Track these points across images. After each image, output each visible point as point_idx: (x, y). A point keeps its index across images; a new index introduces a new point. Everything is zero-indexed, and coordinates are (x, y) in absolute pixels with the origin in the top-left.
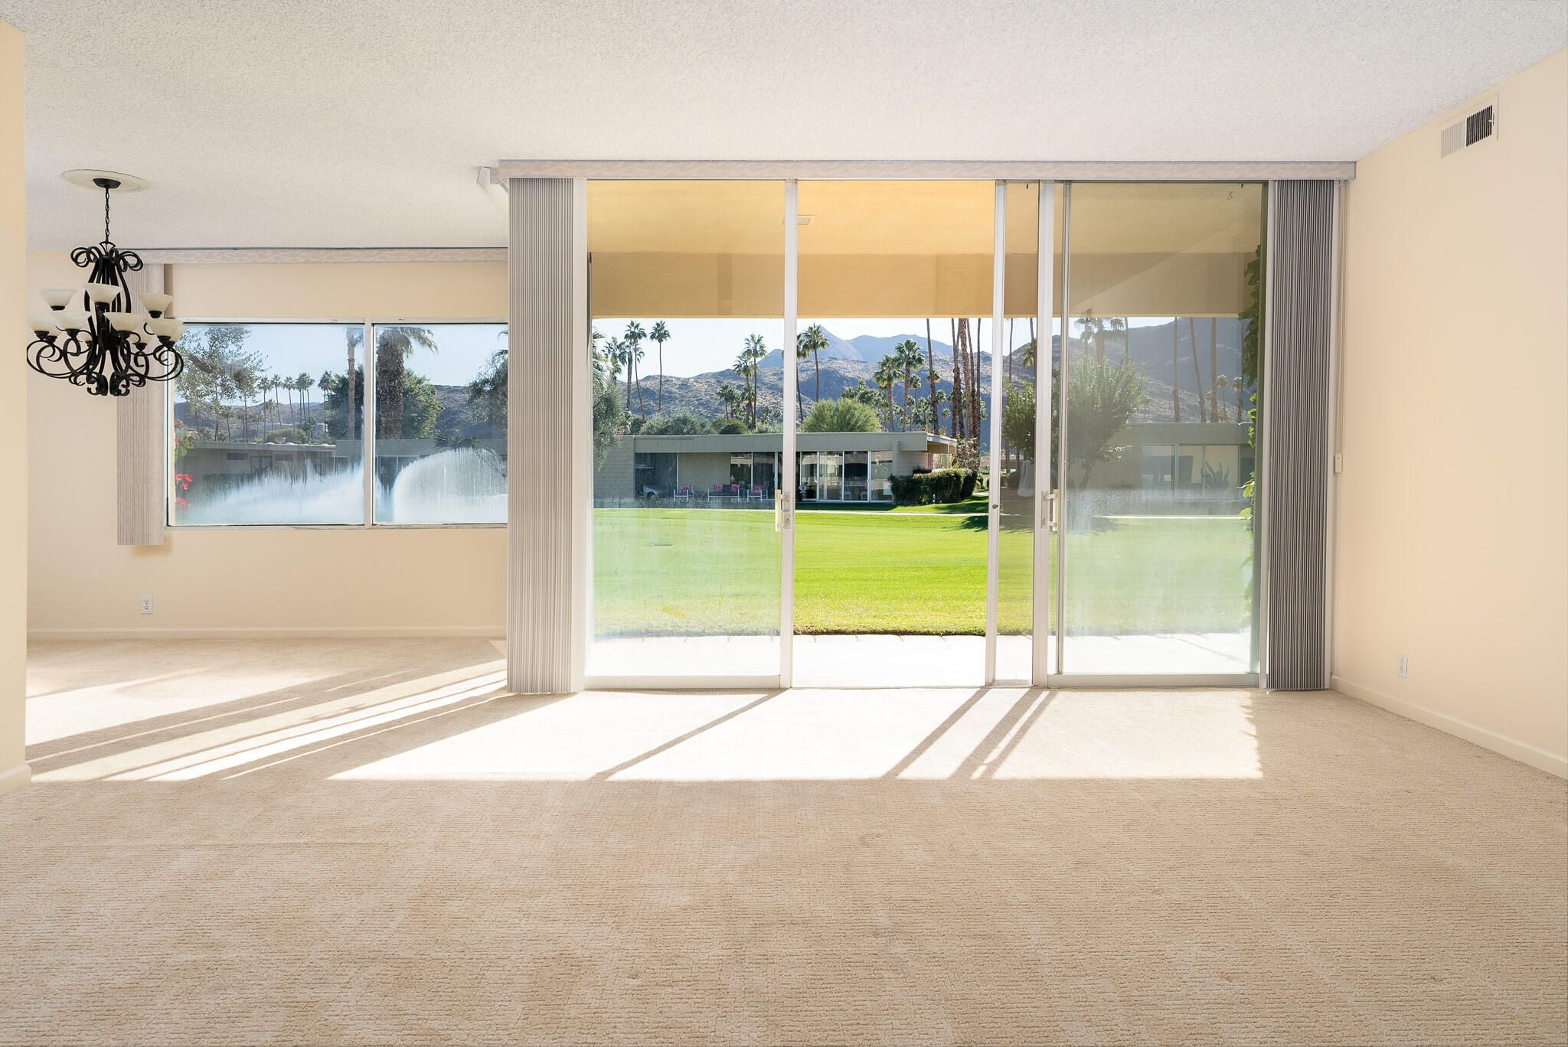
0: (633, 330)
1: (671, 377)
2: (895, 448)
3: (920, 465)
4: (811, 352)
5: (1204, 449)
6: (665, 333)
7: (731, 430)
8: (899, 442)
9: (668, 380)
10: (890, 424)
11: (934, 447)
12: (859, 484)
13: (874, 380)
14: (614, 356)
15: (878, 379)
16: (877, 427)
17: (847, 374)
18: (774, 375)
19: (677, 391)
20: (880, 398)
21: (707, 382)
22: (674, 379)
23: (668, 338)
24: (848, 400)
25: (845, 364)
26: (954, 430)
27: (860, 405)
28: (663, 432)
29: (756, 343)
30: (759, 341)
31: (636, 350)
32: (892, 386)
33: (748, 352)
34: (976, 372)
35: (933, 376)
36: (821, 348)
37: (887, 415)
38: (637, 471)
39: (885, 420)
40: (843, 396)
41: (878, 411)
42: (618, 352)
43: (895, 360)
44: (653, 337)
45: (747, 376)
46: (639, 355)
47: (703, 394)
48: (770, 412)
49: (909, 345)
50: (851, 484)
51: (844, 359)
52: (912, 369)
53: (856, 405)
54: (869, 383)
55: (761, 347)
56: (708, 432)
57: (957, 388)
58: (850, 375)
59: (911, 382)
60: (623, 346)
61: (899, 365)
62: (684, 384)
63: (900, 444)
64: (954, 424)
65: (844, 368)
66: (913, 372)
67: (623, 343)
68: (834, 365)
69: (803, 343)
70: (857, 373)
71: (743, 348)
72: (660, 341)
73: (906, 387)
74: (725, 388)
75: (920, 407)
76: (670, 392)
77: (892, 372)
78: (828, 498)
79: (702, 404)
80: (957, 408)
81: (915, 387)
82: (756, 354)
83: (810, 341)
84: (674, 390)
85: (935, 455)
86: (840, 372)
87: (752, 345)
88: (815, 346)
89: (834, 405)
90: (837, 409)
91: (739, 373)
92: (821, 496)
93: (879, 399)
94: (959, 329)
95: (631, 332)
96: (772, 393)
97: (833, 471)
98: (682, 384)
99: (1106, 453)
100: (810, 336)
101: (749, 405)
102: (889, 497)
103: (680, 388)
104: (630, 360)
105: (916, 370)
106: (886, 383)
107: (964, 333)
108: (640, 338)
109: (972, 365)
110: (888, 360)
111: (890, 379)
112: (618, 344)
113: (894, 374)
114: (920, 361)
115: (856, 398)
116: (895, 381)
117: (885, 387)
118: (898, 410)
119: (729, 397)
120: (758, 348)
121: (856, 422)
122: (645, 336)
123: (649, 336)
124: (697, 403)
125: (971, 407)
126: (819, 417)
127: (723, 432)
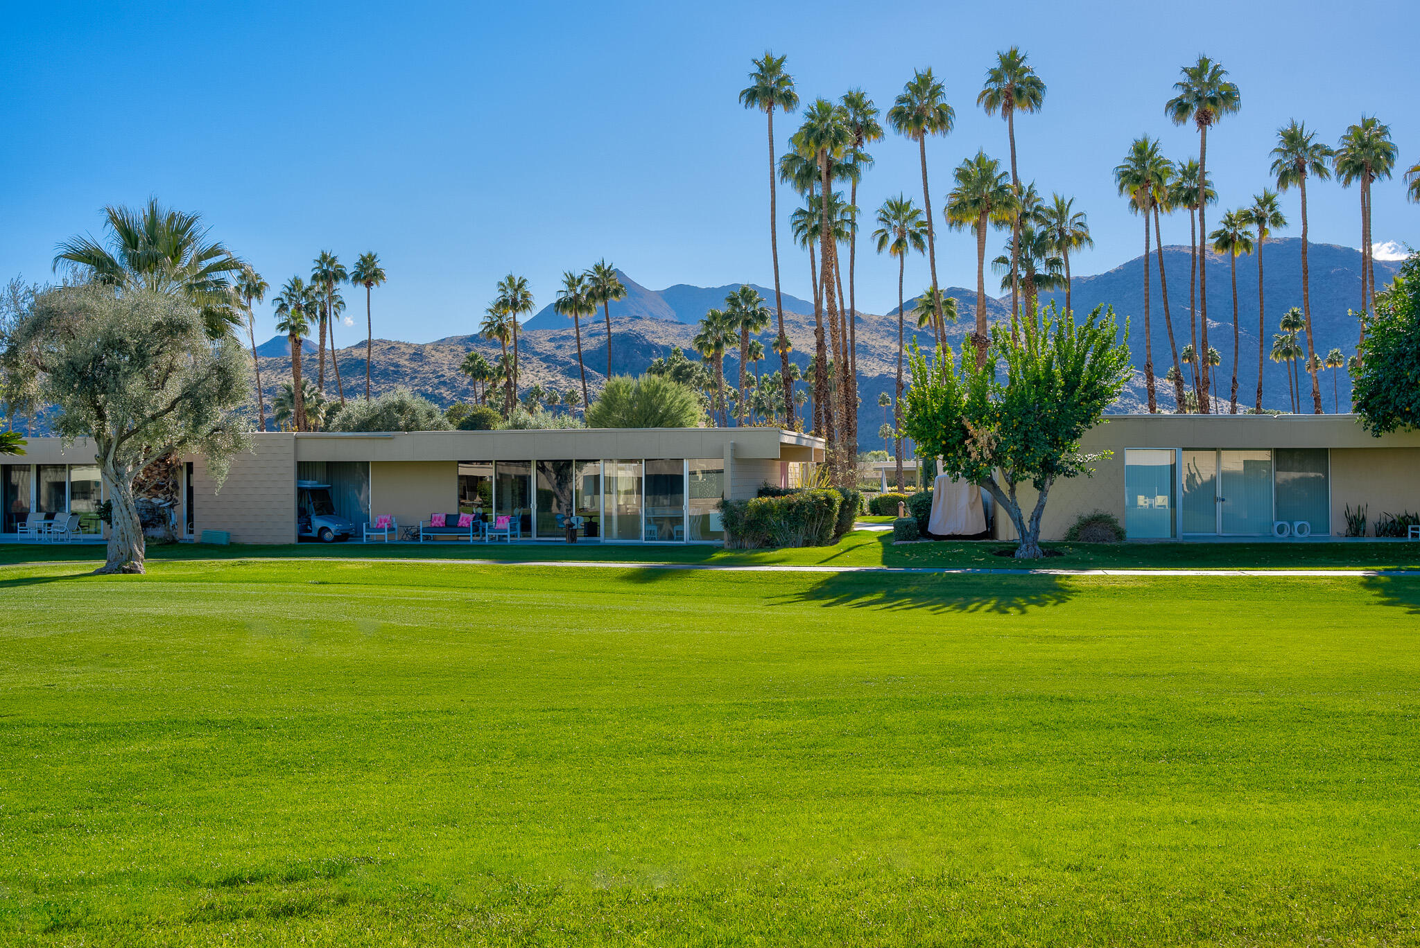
0: (325, 267)
1: (399, 343)
2: (728, 453)
3: (769, 481)
4: (600, 304)
5: (1219, 456)
6: (375, 274)
7: (477, 423)
8: (734, 445)
9: (393, 348)
10: (721, 416)
11: (790, 453)
12: (669, 512)
13: (695, 348)
14: (299, 308)
15: (701, 346)
16: (698, 418)
17: (656, 340)
18: (550, 340)
19: (406, 363)
20: (705, 374)
21: (451, 350)
22: (403, 346)
23: (381, 282)
24: (655, 377)
25: (653, 326)
26: (818, 424)
27: (674, 384)
28: (365, 426)
29: (516, 290)
30: (520, 286)
31: (332, 298)
32: (723, 356)
33: (503, 304)
34: (849, 337)
35: (783, 342)
36: (614, 298)
37: (715, 400)
38: (301, 492)
39: (712, 408)
40: (649, 371)
41: (701, 394)
42: (303, 302)
43: (727, 317)
44: (357, 278)
45: (503, 339)
46: (336, 306)
47: (445, 367)
48: (542, 395)
49: (747, 294)
50: (659, 512)
51: (652, 319)
52: (751, 330)
53: (667, 385)
54: (689, 354)
55: (524, 296)
56: (438, 426)
57: (821, 359)
58: (662, 342)
59: (750, 351)
60: (311, 293)
61: (732, 324)
62: (418, 354)
63: (735, 448)
64: (818, 415)
65: (653, 332)
66: (754, 337)
67: (310, 289)
68: (638, 327)
69: (588, 290)
70: (671, 339)
71: (496, 295)
72: (369, 285)
73: (743, 359)
74: (473, 359)
75: (763, 388)
76: (397, 366)
77: (720, 335)
78: (621, 536)
79: (444, 383)
80: (821, 392)
81: (755, 358)
82: (515, 305)
83: (598, 287)
84: (402, 362)
85: (791, 464)
86: (647, 337)
87: (510, 292)
88: (604, 295)
89: (634, 383)
90: (638, 391)
91: (490, 335)
92: (608, 532)
93: (702, 377)
94: (823, 267)
95: (324, 271)
96: (548, 367)
97: (630, 488)
98: (415, 354)
99: (1071, 464)
100: (597, 279)
101: (508, 384)
102: (717, 535)
103: (411, 359)
104: (323, 315)
105: (758, 333)
106: (712, 351)
107: (830, 275)
108: (337, 279)
109: (844, 324)
110: (714, 317)
111: (718, 345)
112: (303, 290)
113: (725, 339)
114: (763, 318)
115: (667, 375)
116: (727, 350)
117: (712, 359)
118: (731, 394)
119: (479, 373)
120: (519, 298)
121: (668, 410)
122: (345, 277)
123: (351, 278)
124: (436, 381)
125: (842, 388)
126: (610, 401)
127: (463, 426)
